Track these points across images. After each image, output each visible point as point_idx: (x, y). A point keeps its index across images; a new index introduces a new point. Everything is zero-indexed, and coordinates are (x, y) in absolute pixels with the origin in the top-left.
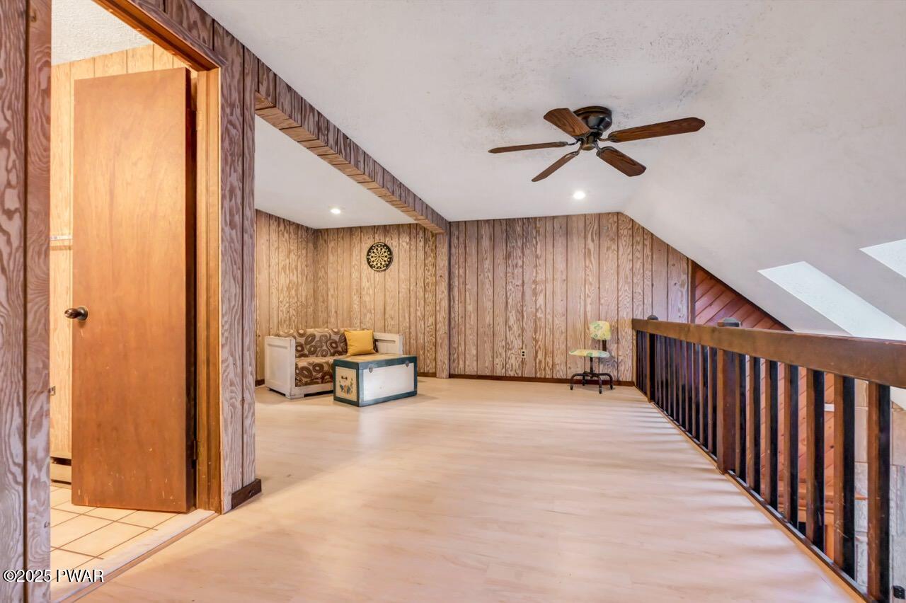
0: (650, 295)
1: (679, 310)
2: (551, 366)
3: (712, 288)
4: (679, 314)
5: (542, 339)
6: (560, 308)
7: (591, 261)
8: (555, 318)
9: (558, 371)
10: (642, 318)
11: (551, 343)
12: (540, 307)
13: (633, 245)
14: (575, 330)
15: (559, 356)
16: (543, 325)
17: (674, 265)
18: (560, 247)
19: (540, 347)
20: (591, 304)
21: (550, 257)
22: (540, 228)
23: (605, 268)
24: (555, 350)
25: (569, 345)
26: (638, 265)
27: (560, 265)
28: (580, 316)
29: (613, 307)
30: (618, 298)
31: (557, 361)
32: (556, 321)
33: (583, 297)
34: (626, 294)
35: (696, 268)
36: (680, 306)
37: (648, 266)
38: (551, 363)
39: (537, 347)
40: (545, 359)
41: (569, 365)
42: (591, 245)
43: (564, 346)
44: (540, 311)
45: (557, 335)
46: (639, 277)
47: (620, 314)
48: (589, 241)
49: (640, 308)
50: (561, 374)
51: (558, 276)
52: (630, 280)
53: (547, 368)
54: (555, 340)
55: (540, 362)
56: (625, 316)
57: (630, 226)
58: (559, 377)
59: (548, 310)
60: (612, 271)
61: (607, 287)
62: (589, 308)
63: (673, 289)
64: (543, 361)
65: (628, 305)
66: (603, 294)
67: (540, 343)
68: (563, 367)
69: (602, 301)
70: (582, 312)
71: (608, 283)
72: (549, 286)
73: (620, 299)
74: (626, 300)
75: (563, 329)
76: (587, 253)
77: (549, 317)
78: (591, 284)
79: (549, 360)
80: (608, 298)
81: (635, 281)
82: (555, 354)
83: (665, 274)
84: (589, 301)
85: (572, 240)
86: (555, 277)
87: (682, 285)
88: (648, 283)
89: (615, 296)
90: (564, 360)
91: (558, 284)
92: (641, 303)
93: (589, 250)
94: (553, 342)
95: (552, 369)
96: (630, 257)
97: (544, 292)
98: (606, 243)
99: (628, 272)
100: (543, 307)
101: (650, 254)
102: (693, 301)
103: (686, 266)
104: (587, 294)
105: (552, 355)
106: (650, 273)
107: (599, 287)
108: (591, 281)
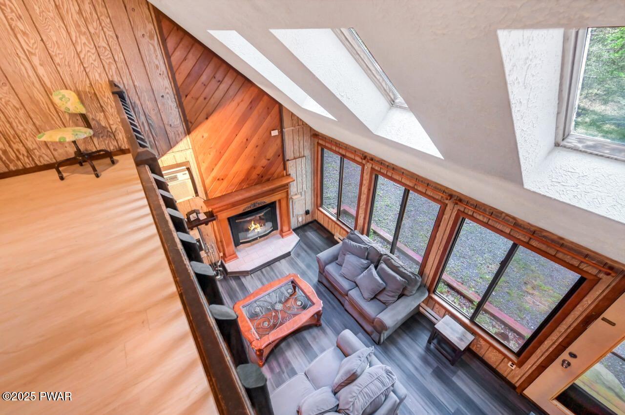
0: (118, 49)
1: (157, 67)
2: (26, 154)
3: (181, 39)
4: (159, 72)
14: (36, 103)
15: (30, 139)
17: (133, 10)
20: (41, 65)
23: (36, 7)
24: (19, 133)
25: (37, 123)
26: (87, 7)
28: (33, 84)
29: (77, 67)
30: (78, 54)
31: (31, 145)
33: (22, 55)
34: (87, 49)
35: (159, 16)
36: (157, 63)
37: (101, 9)
38: (23, 149)
41: (51, 147)
43: (31, 126)
45: (10, 113)
46: (95, 24)
47: (90, 74)
49: (113, 67)
50: (47, 158)
52: (84, 29)
53: (21, 157)
54: (12, 120)
55: (5, 152)
56: (97, 77)
58: (46, 163)
60: (51, 14)
61: (54, 39)
62: (41, 71)
63: (144, 42)
64: (10, 150)
66: (54, 50)
68: (45, 151)
69: (57, 60)
70: (34, 78)
71: (52, 33)
73: (82, 56)
74: (91, 59)
75: (15, 103)
78: (24, 33)
79: (19, 147)
80: (63, 54)
81: (92, 31)
82: (22, 138)
83: (127, 22)
84: (36, 61)
87: (151, 37)
88: (110, 33)
89: (73, 53)
92: (111, 60)
94: (10, 123)
95: (30, 156)
99: (76, 17)
102: (168, 56)
103: (147, 11)
104: (28, 50)
105: (18, 140)
106: (108, 20)
107: (42, 40)
108: (23, 28)
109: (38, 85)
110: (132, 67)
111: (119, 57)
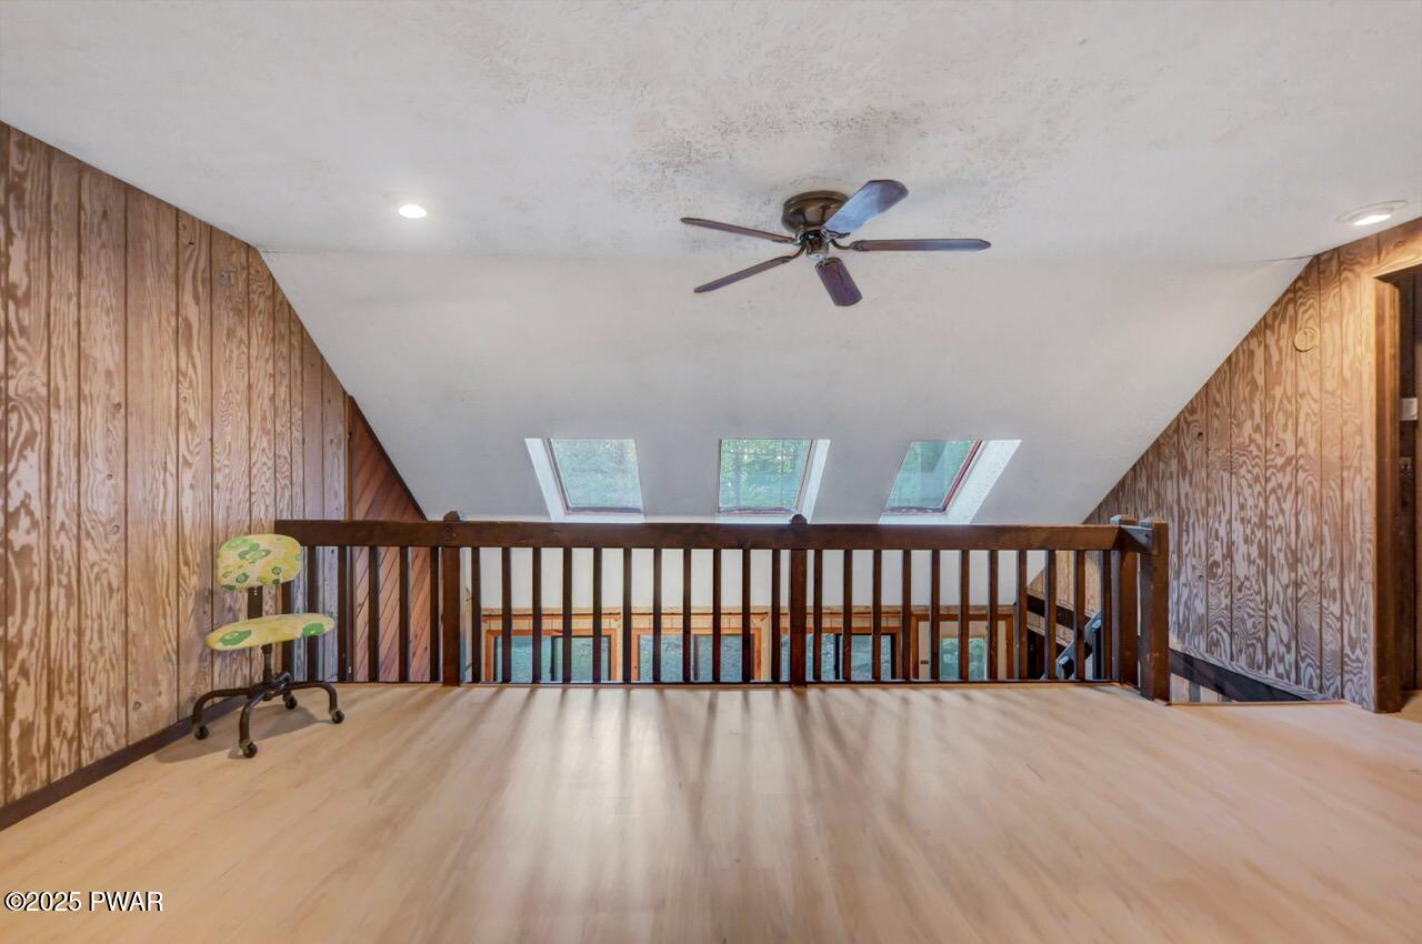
0: (300, 461)
1: (335, 494)
2: (71, 730)
3: (369, 451)
4: (336, 504)
5: (34, 632)
6: (102, 505)
7: (190, 356)
8: (87, 544)
9: (100, 733)
10: (290, 518)
11: (73, 638)
12: (24, 505)
13: (274, 339)
14: (150, 573)
15: (101, 678)
16: (38, 576)
17: (329, 401)
18: (102, 293)
19: (24, 672)
20: (192, 487)
21: (66, 311)
22: (23, 176)
23: (224, 384)
24: (86, 663)
25: (133, 627)
26: (283, 391)
27: (105, 353)
28: (164, 526)
29: (241, 494)
30: (250, 468)
31: (94, 697)
32: (91, 555)
33: (171, 467)
34: (265, 459)
35: (355, 417)
36: (336, 487)
37: (296, 396)
38: (72, 713)
39: (13, 674)
40: (49, 710)
41: (133, 698)
42: (192, 311)
43: (117, 639)
44: (24, 521)
45: (93, 605)
46: (284, 418)
47: (253, 509)
48: (188, 298)
49: (287, 494)
50: (110, 739)
51: (96, 386)
52: (269, 426)
53: (56, 743)
54: (87, 623)
55: (27, 730)
56: (262, 516)
57: (269, 292)
59: (59, 516)
60: (238, 398)
61: (229, 439)
62: (187, 500)
63: (329, 450)
64: (42, 721)
65: (267, 487)
66: (221, 459)
67: (22, 654)
68: (115, 713)
69: (219, 478)
70: (170, 517)
71: (229, 429)
72: (63, 423)
73: (254, 471)
74: (263, 479)
75: (114, 577)
76: (182, 334)
77: (65, 543)
78: (192, 426)
79: (66, 708)
80: (231, 467)
81: (278, 428)
82: (86, 677)
83: (318, 418)
84: (187, 477)
85: (142, 278)
86: (86, 389)
87: (339, 445)
88: (298, 435)
89: (244, 466)
90: (116, 685)
91: (97, 414)
92: (288, 482)
93: (189, 326)
94: (80, 632)
95: (76, 741)
96: (270, 370)
97: (40, 441)
98: (226, 320)
99: (266, 403)
100: (36, 506)
101: (299, 369)
102: (351, 476)
103: (342, 404)
104: (184, 456)
105: (74, 686)
106: (300, 414)
107: (211, 440)
108: (192, 416)
109: (170, 530)
110: (309, 494)
111: (298, 477)
